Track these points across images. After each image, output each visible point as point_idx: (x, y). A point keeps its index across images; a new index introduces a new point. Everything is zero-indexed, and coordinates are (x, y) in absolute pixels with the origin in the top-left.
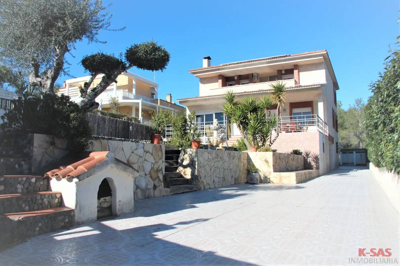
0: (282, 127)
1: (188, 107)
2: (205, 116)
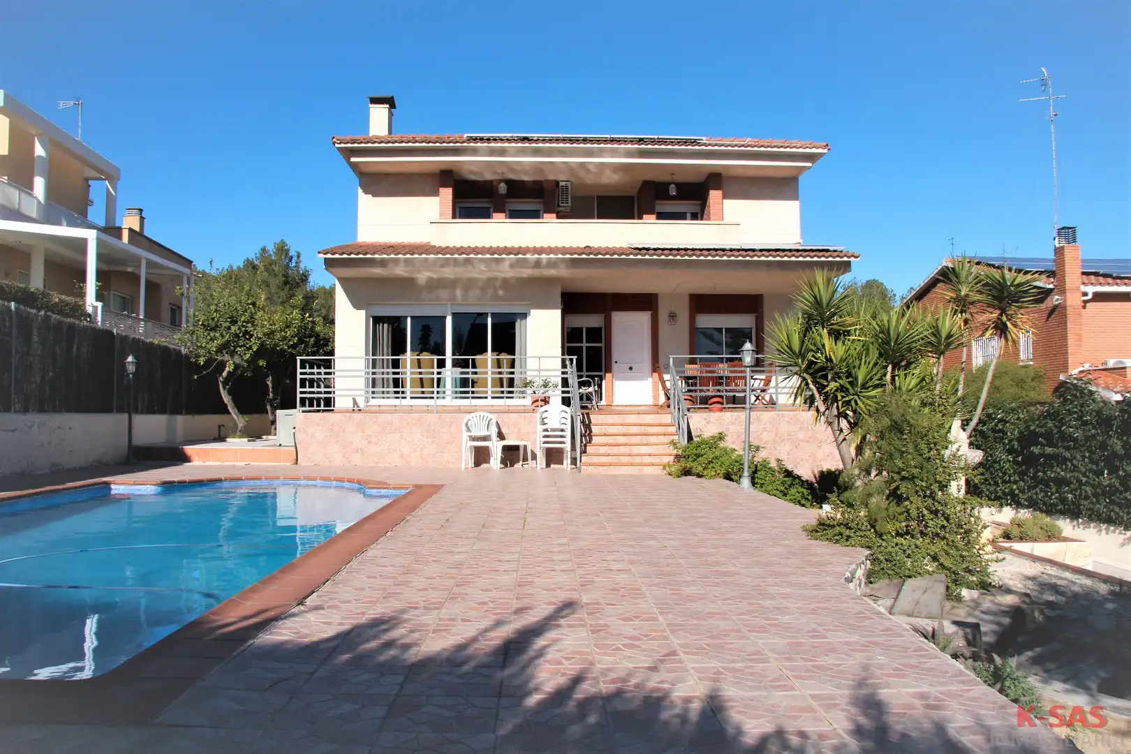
1: (339, 279)
2: (409, 320)
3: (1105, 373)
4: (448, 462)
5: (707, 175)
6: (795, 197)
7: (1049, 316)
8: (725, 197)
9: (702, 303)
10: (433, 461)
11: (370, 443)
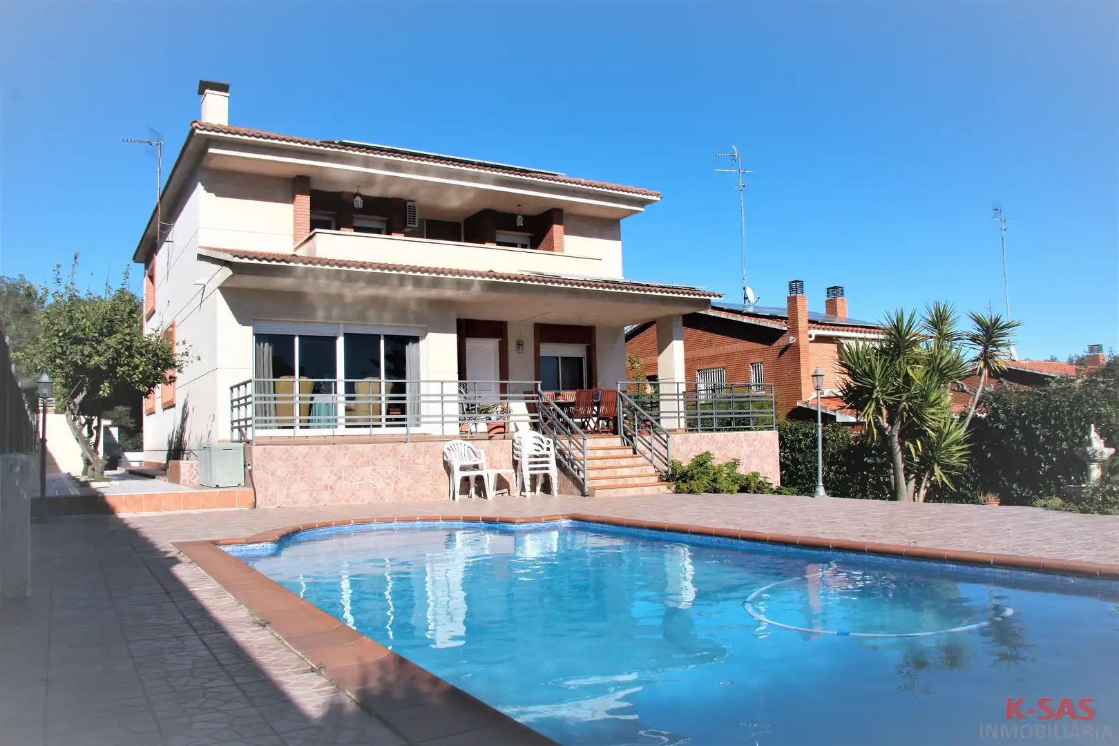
0: (699, 414)
2: (297, 340)
3: (828, 400)
4: (423, 496)
5: (547, 210)
6: (617, 238)
7: (781, 354)
8: (566, 233)
9: (547, 332)
10: (408, 496)
11: (340, 478)
